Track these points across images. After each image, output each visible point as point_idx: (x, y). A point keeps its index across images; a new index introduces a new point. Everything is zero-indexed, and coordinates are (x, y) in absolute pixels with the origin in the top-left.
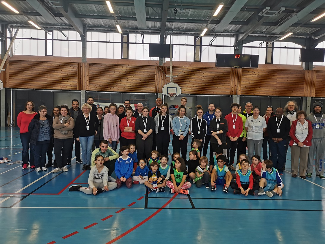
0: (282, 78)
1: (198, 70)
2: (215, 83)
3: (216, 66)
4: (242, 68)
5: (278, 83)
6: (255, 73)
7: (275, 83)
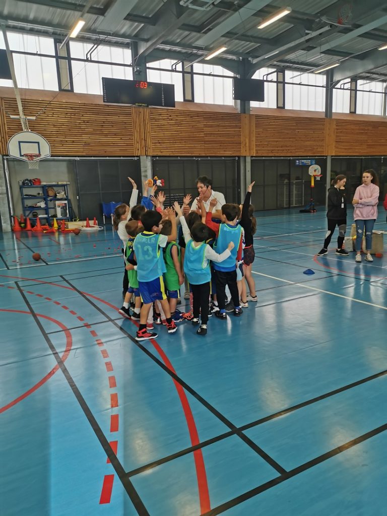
0: (211, 126)
1: (71, 108)
2: (106, 135)
3: (104, 102)
4: (150, 107)
5: (206, 135)
6: (170, 116)
7: (202, 135)
